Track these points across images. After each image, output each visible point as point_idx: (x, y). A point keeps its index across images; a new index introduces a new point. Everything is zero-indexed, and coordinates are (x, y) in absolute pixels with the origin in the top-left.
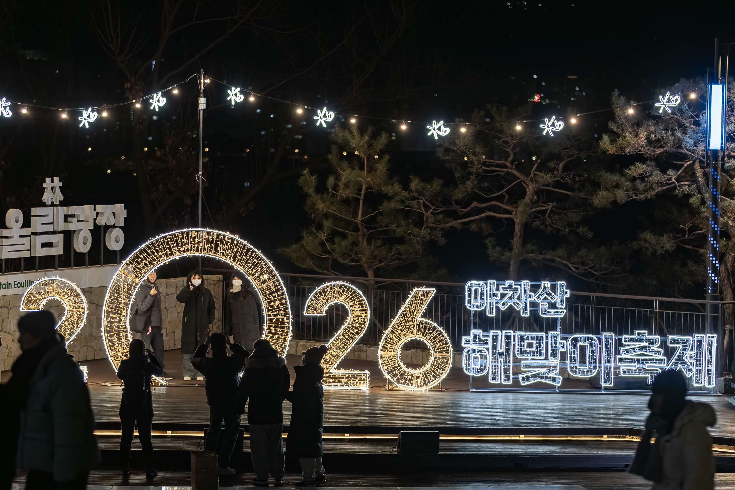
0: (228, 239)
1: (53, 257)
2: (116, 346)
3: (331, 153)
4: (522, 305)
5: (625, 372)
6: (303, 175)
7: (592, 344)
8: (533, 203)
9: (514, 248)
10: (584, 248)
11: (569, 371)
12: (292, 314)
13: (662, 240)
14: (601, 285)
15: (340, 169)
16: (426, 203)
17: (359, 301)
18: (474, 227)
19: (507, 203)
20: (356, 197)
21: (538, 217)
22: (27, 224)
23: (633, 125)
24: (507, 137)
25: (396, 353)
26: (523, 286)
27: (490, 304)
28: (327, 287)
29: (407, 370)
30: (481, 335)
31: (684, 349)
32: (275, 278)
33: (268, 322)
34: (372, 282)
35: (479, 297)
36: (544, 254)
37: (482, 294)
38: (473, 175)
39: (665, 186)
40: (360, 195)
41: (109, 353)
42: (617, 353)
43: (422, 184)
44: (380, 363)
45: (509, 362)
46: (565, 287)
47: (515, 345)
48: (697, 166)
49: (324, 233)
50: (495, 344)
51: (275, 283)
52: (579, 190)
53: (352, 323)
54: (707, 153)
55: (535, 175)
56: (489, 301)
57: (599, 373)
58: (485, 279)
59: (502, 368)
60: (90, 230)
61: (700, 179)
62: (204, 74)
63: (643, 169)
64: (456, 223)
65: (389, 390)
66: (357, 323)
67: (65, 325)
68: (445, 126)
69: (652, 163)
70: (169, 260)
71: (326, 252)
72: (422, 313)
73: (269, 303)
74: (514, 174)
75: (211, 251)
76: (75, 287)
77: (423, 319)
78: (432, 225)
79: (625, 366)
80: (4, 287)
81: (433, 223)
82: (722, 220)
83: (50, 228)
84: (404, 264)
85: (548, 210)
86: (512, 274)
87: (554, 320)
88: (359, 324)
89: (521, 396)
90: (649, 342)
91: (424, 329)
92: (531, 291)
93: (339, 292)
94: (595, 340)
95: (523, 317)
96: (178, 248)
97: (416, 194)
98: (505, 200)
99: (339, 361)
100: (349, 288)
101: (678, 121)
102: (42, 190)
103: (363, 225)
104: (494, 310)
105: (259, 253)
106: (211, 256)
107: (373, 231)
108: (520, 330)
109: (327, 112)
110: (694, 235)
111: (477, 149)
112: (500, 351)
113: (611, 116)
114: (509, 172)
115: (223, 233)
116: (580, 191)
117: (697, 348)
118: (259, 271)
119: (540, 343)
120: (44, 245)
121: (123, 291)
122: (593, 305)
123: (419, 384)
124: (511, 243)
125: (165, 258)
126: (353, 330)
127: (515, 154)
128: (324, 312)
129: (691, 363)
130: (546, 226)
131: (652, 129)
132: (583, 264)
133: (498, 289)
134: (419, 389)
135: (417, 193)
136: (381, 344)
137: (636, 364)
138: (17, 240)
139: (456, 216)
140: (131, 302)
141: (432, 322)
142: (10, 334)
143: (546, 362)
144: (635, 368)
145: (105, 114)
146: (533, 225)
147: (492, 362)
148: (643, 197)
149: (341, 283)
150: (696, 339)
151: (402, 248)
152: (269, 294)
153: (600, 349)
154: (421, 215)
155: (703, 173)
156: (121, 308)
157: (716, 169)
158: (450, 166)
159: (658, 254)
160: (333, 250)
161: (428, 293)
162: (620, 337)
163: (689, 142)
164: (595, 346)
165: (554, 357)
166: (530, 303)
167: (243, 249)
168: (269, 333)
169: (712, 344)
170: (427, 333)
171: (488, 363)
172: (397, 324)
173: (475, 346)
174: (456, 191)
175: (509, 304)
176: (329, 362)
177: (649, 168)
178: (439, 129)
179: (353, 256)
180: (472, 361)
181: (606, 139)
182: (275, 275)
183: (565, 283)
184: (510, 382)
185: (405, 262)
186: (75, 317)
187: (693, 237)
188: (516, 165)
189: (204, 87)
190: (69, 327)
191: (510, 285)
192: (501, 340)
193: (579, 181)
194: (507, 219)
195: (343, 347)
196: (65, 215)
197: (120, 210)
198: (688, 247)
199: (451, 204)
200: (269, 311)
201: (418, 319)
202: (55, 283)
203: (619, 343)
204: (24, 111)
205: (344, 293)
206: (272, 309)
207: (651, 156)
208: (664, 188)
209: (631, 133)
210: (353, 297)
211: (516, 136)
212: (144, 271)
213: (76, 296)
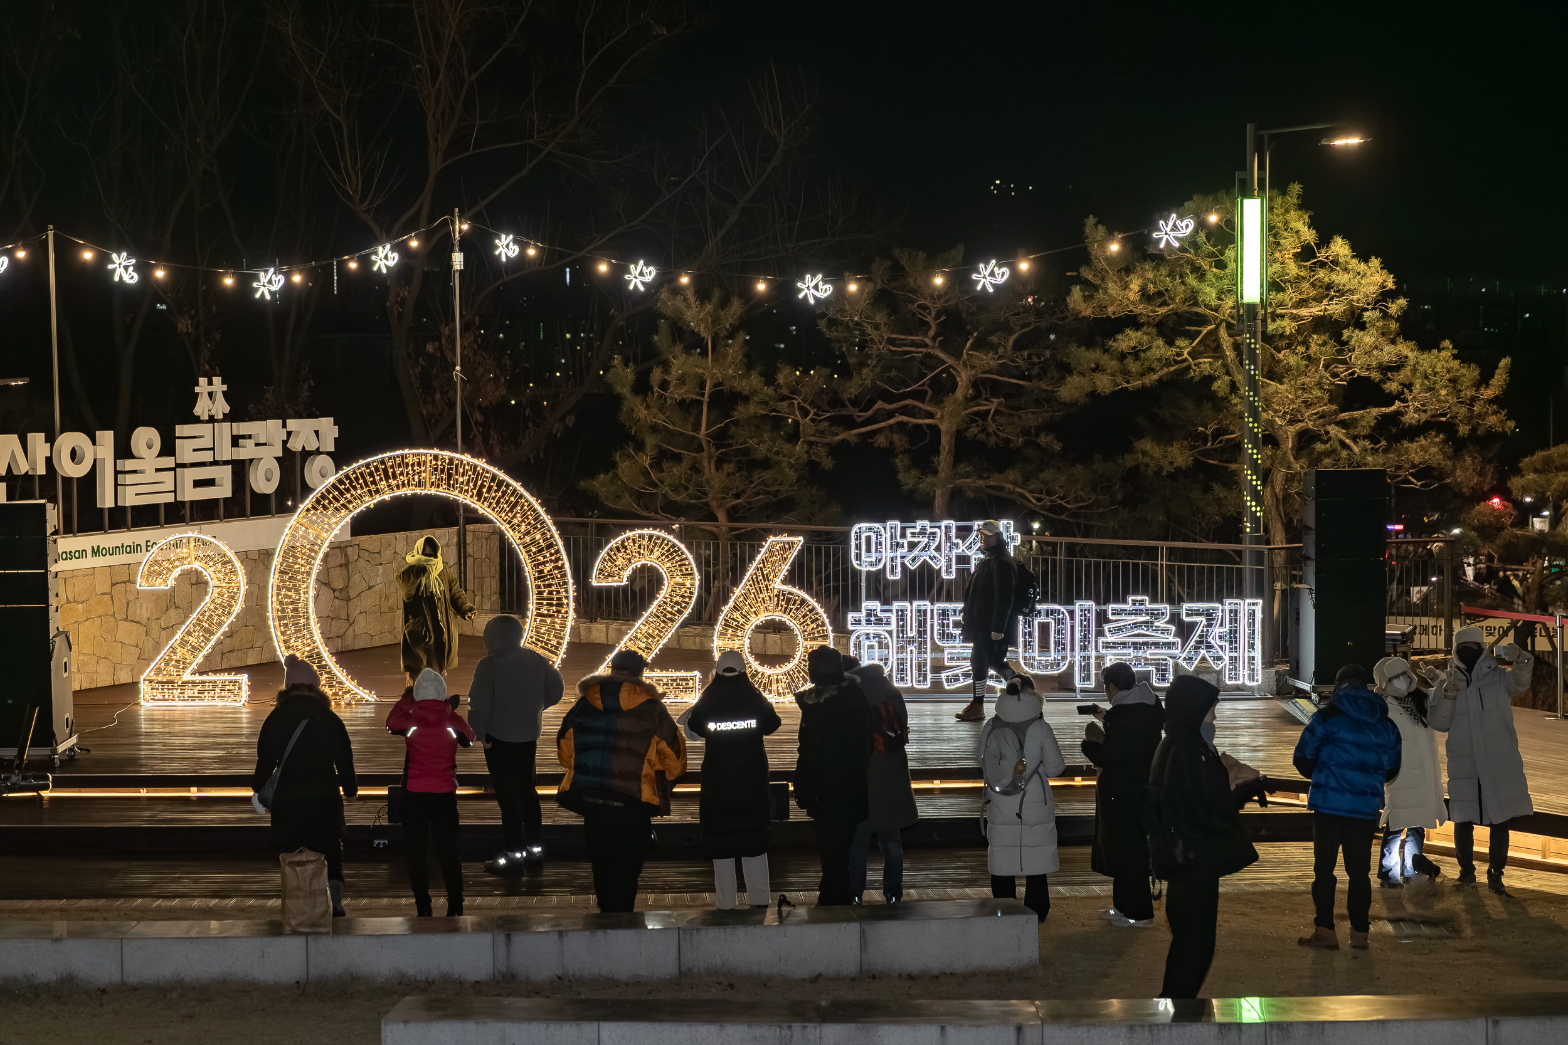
0: (468, 464)
1: (214, 502)
2: (292, 641)
3: (657, 334)
4: (943, 560)
6: (613, 367)
7: (1059, 619)
8: (969, 400)
9: (940, 469)
10: (1049, 468)
11: (1023, 665)
12: (573, 584)
13: (1171, 452)
15: (671, 356)
16: (802, 404)
17: (680, 560)
18: (881, 441)
19: (929, 402)
20: (697, 400)
21: (976, 421)
22: (168, 449)
23: (1119, 271)
24: (926, 298)
25: (741, 642)
26: (943, 528)
27: (892, 559)
28: (628, 539)
29: (760, 669)
30: (879, 610)
31: (1209, 625)
32: (544, 527)
33: (536, 597)
34: (723, 529)
35: (873, 549)
36: (985, 479)
37: (879, 543)
38: (872, 359)
39: (1173, 366)
40: (703, 395)
42: (1100, 633)
45: (925, 652)
46: (1012, 529)
47: (934, 623)
48: (1223, 333)
49: (647, 455)
50: (901, 623)
51: (545, 534)
52: (1040, 377)
53: (670, 595)
54: (1238, 311)
55: (969, 356)
56: (890, 554)
57: (1071, 666)
58: (882, 519)
59: (914, 662)
60: (276, 458)
61: (1228, 353)
62: (459, 216)
63: (1136, 338)
64: (851, 435)
66: (677, 595)
67: (210, 610)
68: (825, 282)
69: (1151, 329)
70: (375, 501)
71: (653, 485)
72: (781, 577)
73: (536, 566)
74: (937, 357)
75: (442, 486)
76: (225, 548)
77: (788, 588)
78: (812, 439)
79: (1114, 655)
80: (129, 550)
81: (812, 435)
82: (1264, 415)
83: (207, 457)
84: (774, 500)
85: (990, 410)
88: (682, 596)
89: (946, 707)
90: (1152, 614)
91: (786, 603)
92: (957, 537)
93: (648, 546)
94: (1063, 613)
95: (945, 580)
96: (387, 482)
97: (785, 391)
98: (928, 397)
100: (664, 539)
101: (1191, 263)
102: (195, 397)
103: (709, 442)
104: (899, 569)
105: (517, 485)
106: (441, 494)
107: (724, 450)
108: (941, 600)
109: (644, 268)
110: (1221, 441)
111: (880, 318)
112: (910, 635)
113: (1084, 258)
114: (930, 353)
115: (458, 456)
116: (1041, 379)
117: (1231, 623)
118: (518, 515)
120: (198, 484)
121: (302, 553)
122: (1062, 557)
123: (781, 691)
124: (934, 462)
125: (367, 498)
126: (672, 607)
127: (938, 325)
128: (625, 579)
129: (1221, 647)
130: (988, 435)
131: (1150, 275)
132: (1048, 493)
133: (903, 536)
134: (781, 699)
135: (788, 389)
136: (718, 628)
137: (1131, 651)
138: (150, 476)
139: (850, 423)
140: (315, 571)
141: (798, 592)
142: (141, 624)
145: (297, 278)
146: (968, 435)
147: (898, 653)
148: (1140, 384)
149: (650, 531)
150: (1227, 608)
151: (767, 475)
152: (535, 553)
153: (1072, 627)
154: (797, 423)
155: (1233, 343)
156: (299, 581)
157: (1253, 335)
158: (839, 348)
159: (1165, 473)
160: (660, 481)
161: (791, 545)
162: (1103, 607)
163: (1209, 294)
164: (1063, 623)
166: (957, 557)
167: (493, 480)
168: (539, 615)
169: (1254, 615)
170: (791, 609)
171: (890, 654)
172: (742, 595)
173: (869, 627)
175: (922, 559)
177: (1145, 337)
178: (816, 287)
179: (691, 490)
180: (864, 652)
181: (1076, 293)
182: (544, 522)
183: (1012, 522)
184: (927, 685)
185: (775, 497)
186: (226, 596)
187: (1220, 445)
188: (940, 341)
189: (460, 237)
190: (217, 612)
191: (924, 528)
192: (911, 617)
193: (1038, 363)
194: (929, 426)
195: (658, 635)
196: (233, 436)
197: (328, 428)
198: (1211, 462)
199: (844, 406)
200: (535, 579)
201: (776, 586)
202: (192, 543)
203: (1102, 618)
204: (160, 274)
205: (656, 549)
206: (541, 576)
207: (1151, 319)
208: (1172, 369)
209: (1116, 282)
210: (671, 554)
211: (939, 297)
212: (334, 520)
213: (225, 563)
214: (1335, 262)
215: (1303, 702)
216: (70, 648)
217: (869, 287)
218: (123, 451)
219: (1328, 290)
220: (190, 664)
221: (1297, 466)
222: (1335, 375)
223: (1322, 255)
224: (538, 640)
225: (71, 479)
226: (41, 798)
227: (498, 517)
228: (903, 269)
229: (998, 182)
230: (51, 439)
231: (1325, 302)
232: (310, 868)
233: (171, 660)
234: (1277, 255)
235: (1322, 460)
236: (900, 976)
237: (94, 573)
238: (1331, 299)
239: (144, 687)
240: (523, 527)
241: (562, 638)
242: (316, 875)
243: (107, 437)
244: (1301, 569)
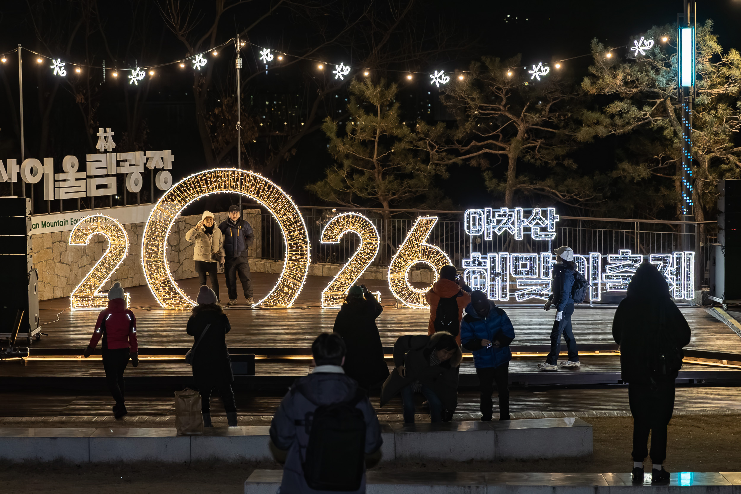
0: (252, 176)
1: (107, 197)
2: (154, 274)
4: (516, 230)
5: (611, 288)
6: (325, 122)
7: (580, 263)
8: (525, 140)
9: (508, 179)
10: (570, 178)
12: (310, 243)
13: (639, 169)
14: (583, 210)
15: (358, 116)
16: (431, 143)
17: (369, 230)
18: (474, 163)
19: (501, 142)
20: (372, 140)
21: (529, 152)
22: (82, 168)
23: (610, 68)
24: (500, 84)
25: (403, 275)
26: (516, 212)
27: (487, 229)
28: (341, 218)
29: (414, 290)
30: (480, 258)
31: (665, 266)
32: (294, 211)
33: (289, 250)
34: (387, 212)
35: (477, 223)
36: (534, 184)
37: (480, 220)
38: (471, 118)
39: (641, 121)
40: (375, 137)
41: (148, 280)
42: (604, 271)
43: (427, 127)
44: (389, 285)
45: (506, 281)
46: (554, 213)
47: (511, 265)
48: (668, 102)
49: (345, 171)
50: (492, 265)
51: (294, 215)
52: (564, 127)
53: (364, 249)
54: (678, 91)
55: (525, 116)
56: (486, 226)
58: (482, 207)
59: (500, 286)
60: (140, 173)
61: (671, 115)
62: (239, 38)
63: (621, 106)
64: (458, 160)
65: (398, 309)
66: (368, 249)
67: (109, 257)
68: (446, 75)
69: (628, 101)
70: (200, 197)
71: (348, 187)
72: (426, 239)
73: (290, 233)
74: (507, 116)
75: (237, 188)
76: (117, 223)
77: (428, 245)
78: (436, 162)
79: (612, 282)
80: (61, 224)
81: (437, 160)
82: (693, 149)
83: (103, 172)
84: (415, 196)
85: (537, 146)
86: (507, 202)
87: (545, 243)
88: (371, 250)
89: (518, 311)
90: (633, 260)
91: (428, 253)
92: (524, 217)
93: (351, 222)
94: (583, 259)
95: (517, 241)
96: (207, 186)
97: (422, 136)
98: (500, 139)
99: (353, 284)
100: (360, 218)
101: (651, 64)
102: (96, 139)
103: (378, 164)
104: (491, 235)
105: (279, 188)
106: (237, 193)
107: (387, 168)
108: (515, 252)
109: (344, 67)
110: (667, 163)
111: (475, 95)
112: (497, 271)
113: (591, 61)
114: (502, 114)
115: (246, 172)
116: (565, 129)
117: (677, 265)
118: (280, 205)
119: (533, 263)
120: (98, 187)
121: (160, 225)
122: (580, 228)
124: (505, 175)
125: (196, 195)
126: (365, 256)
127: (507, 99)
128: (339, 240)
129: (671, 278)
130: (536, 160)
131: (628, 71)
132: (568, 192)
133: (494, 216)
135: (423, 134)
136: (391, 267)
137: (621, 280)
138: (73, 183)
139: (457, 153)
140: (167, 235)
141: (435, 247)
142: (68, 265)
143: (539, 281)
144: (620, 284)
145: (152, 73)
146: (525, 160)
147: (490, 281)
148: (622, 132)
149: (353, 213)
150: (675, 256)
151: (412, 182)
152: (289, 226)
153: (588, 267)
154: (428, 153)
155: (675, 109)
156: (158, 241)
157: (687, 104)
158: (451, 111)
159: (635, 181)
160: (352, 185)
161: (431, 221)
162: (605, 256)
163: (662, 81)
164: (583, 265)
165: (547, 276)
166: (524, 228)
167: (266, 185)
168: (291, 260)
169: (690, 261)
170: (431, 257)
171: (487, 282)
172: (404, 249)
173: (474, 267)
174: (457, 131)
175: (504, 229)
176: (344, 285)
177: (626, 105)
178: (440, 78)
179: (369, 190)
180: (472, 281)
181: (587, 81)
182: (294, 208)
183: (554, 209)
184: (508, 299)
185: (415, 194)
186: (118, 249)
187: (666, 166)
188: (508, 108)
189: (240, 50)
190: (113, 258)
191: (505, 212)
192: (498, 261)
193: (564, 120)
194: (501, 155)
195: (357, 271)
196: (117, 161)
197: (168, 156)
198: (659, 175)
199: (453, 144)
200: (289, 240)
201: (423, 244)
202: (99, 220)
203: (605, 262)
204: (78, 71)
205: (356, 223)
206: (292, 238)
207: (627, 95)
208: (640, 123)
209: (609, 75)
210: (364, 226)
211: (508, 83)
212: (177, 207)
213: (118, 231)
214: (732, 63)
215: (718, 309)
216: (38, 278)
217: (470, 77)
218: (58, 169)
219: (727, 79)
220: (98, 287)
221: (711, 178)
222: (732, 127)
223: (725, 60)
224: (291, 274)
225: (30, 184)
226: (24, 361)
227: (268, 206)
228: (487, 68)
229: (509, 16)
230: (19, 163)
231: (726, 86)
232: (192, 399)
233: (87, 285)
234: (700, 59)
235: (725, 174)
236: (517, 460)
237: (43, 237)
238: (730, 84)
239: (72, 299)
240: (282, 211)
241: (304, 273)
242: (195, 403)
243: (49, 162)
244: (716, 235)
